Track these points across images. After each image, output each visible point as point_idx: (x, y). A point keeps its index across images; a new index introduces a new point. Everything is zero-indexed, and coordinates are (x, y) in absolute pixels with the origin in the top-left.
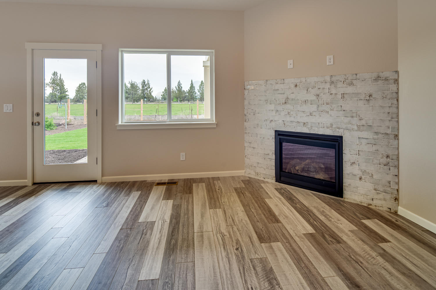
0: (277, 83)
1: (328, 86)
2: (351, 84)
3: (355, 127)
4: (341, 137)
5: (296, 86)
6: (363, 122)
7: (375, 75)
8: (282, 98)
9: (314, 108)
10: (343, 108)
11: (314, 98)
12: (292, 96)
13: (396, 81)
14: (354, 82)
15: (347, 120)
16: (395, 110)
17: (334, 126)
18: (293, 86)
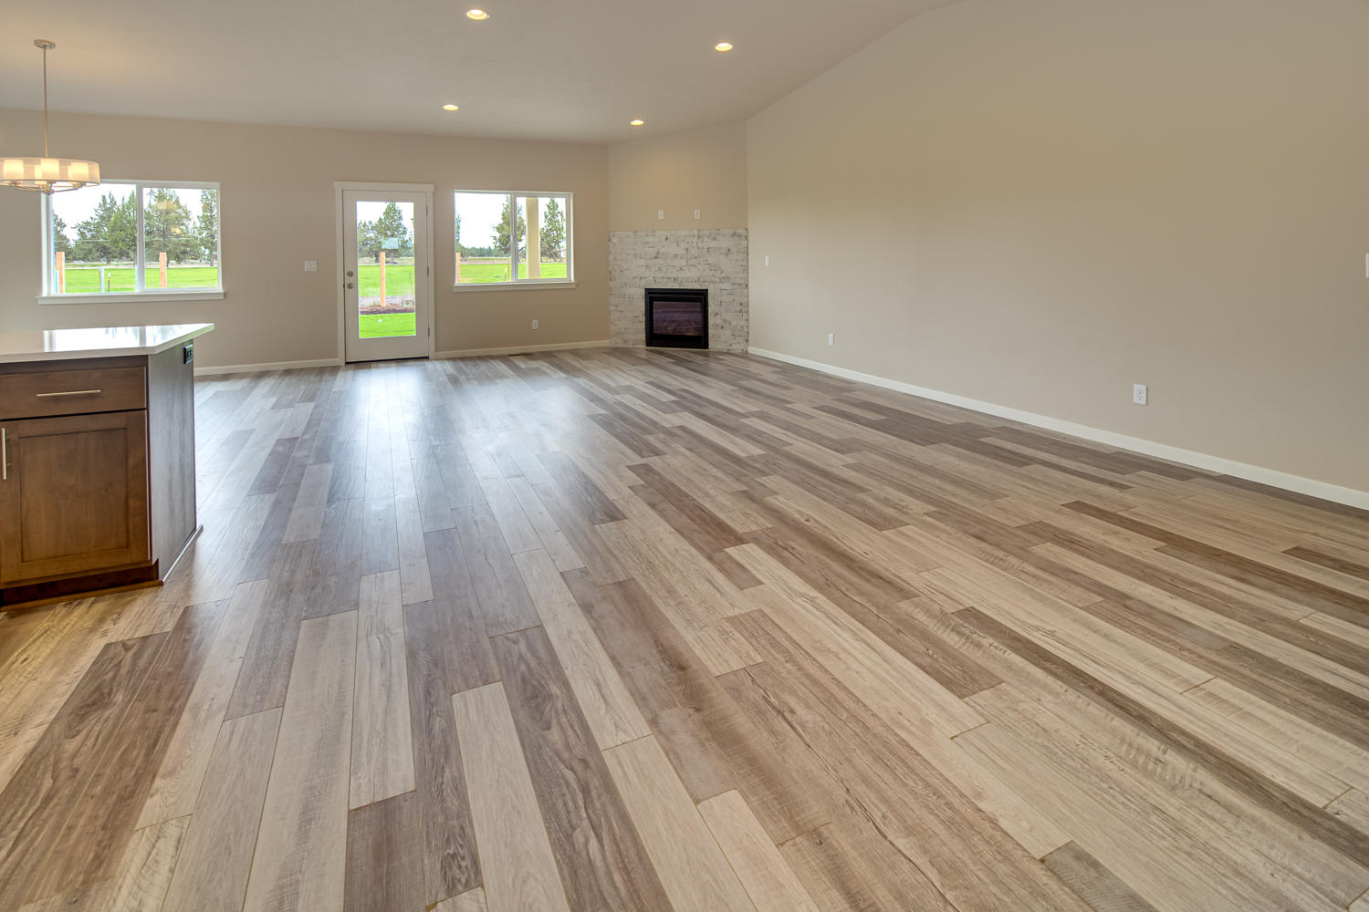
0: (647, 235)
1: (695, 240)
2: (715, 239)
3: (718, 280)
4: (707, 290)
5: (667, 239)
6: (723, 275)
7: (732, 231)
8: (652, 252)
9: (683, 262)
10: (709, 262)
11: (684, 252)
12: (663, 250)
13: (746, 237)
14: (718, 237)
15: (711, 273)
16: (746, 263)
17: (701, 280)
18: (663, 239)
